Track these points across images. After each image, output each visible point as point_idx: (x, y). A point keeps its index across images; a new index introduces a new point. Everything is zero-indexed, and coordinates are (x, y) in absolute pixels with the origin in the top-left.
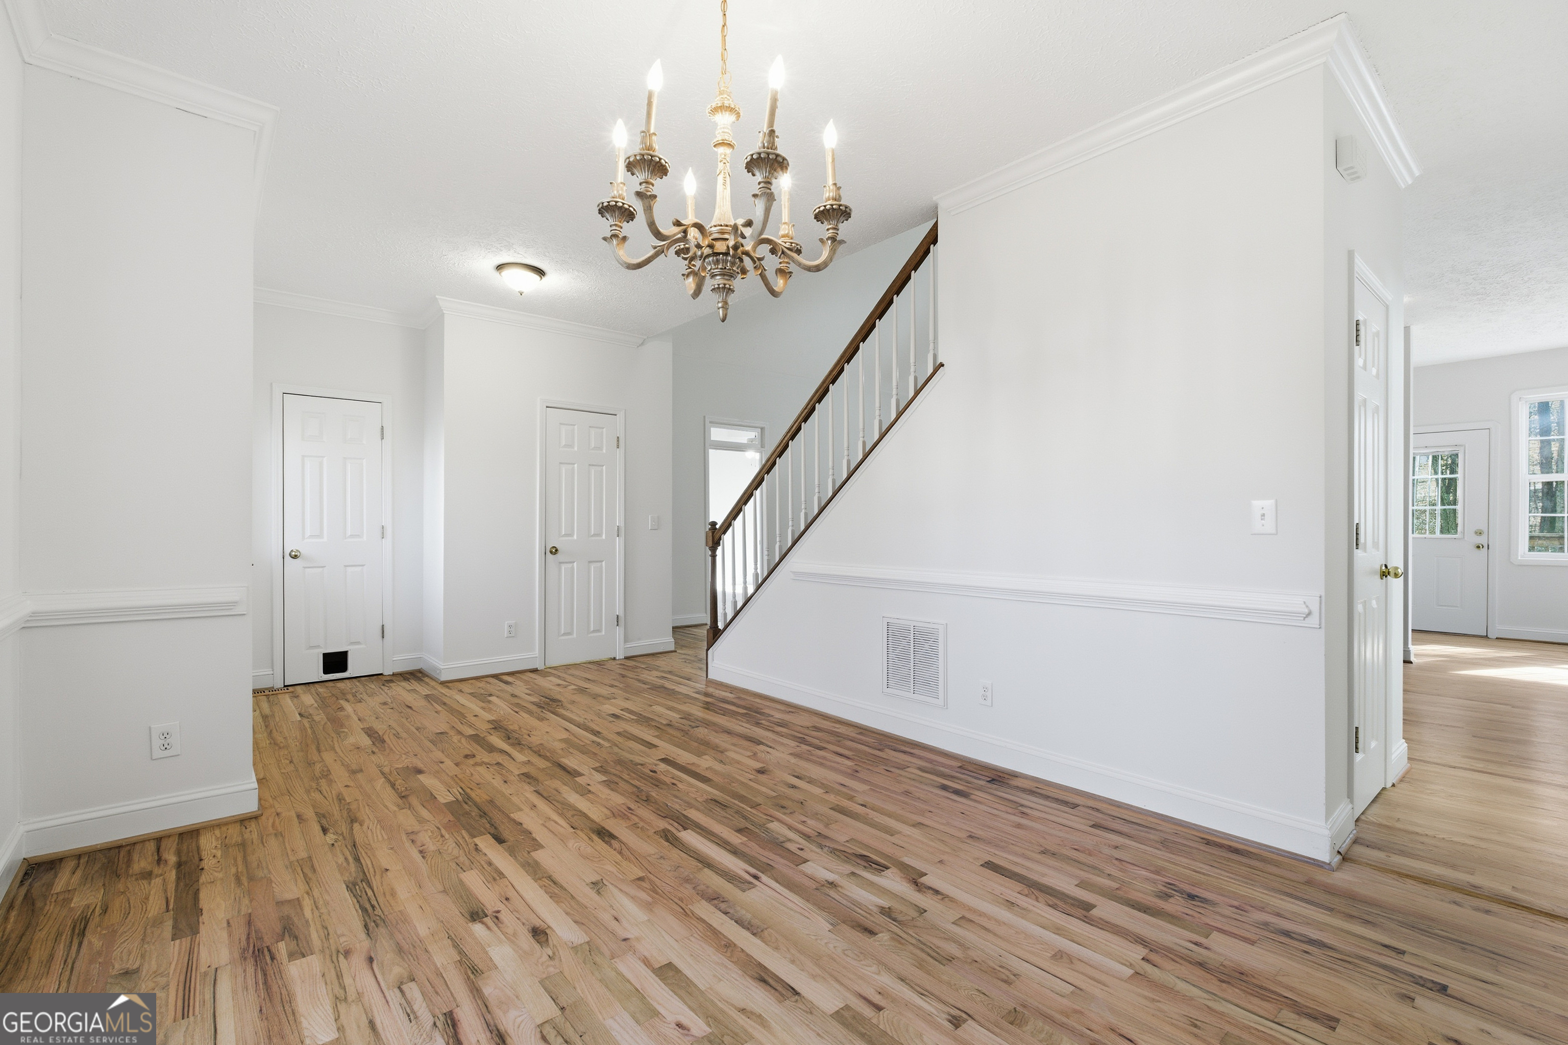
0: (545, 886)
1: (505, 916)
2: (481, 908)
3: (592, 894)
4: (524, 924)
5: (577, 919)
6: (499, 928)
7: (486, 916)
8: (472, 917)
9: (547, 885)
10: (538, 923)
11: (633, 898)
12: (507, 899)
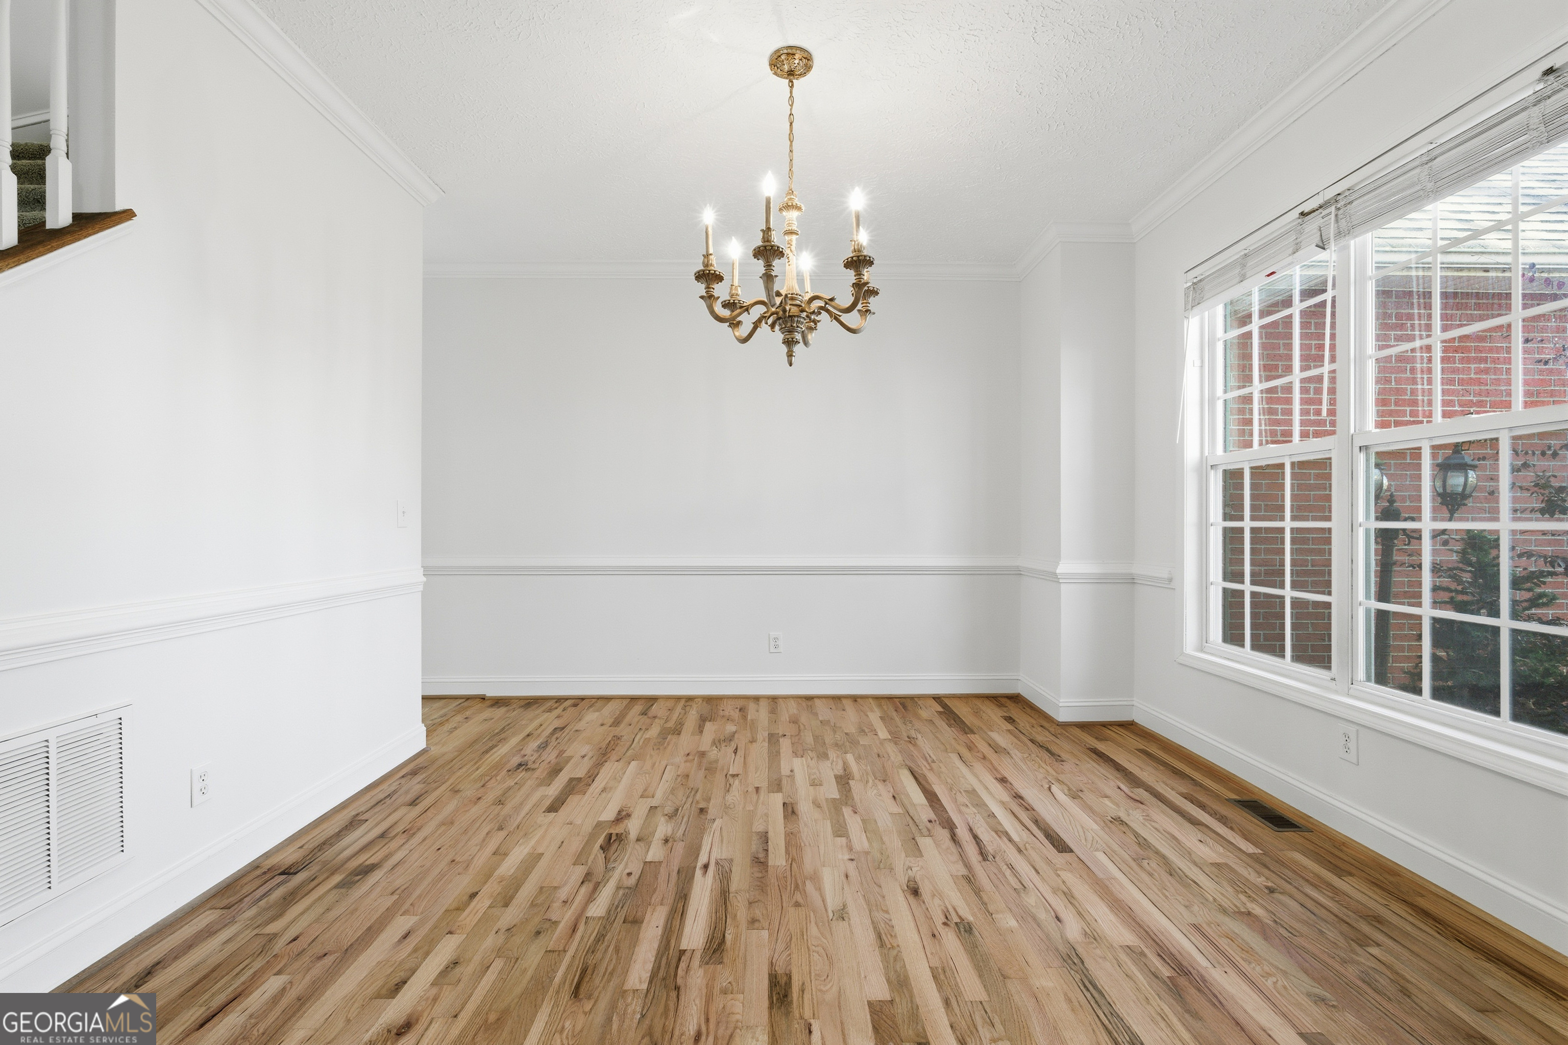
0: (891, 936)
1: (939, 919)
2: (961, 936)
3: (852, 909)
4: (924, 902)
5: (877, 888)
6: (946, 907)
7: (956, 923)
8: (971, 928)
9: (889, 937)
10: (911, 899)
11: (820, 889)
12: (934, 936)
